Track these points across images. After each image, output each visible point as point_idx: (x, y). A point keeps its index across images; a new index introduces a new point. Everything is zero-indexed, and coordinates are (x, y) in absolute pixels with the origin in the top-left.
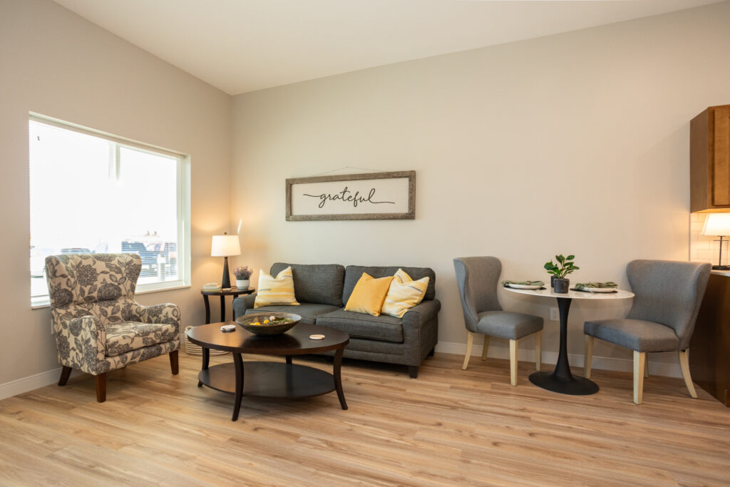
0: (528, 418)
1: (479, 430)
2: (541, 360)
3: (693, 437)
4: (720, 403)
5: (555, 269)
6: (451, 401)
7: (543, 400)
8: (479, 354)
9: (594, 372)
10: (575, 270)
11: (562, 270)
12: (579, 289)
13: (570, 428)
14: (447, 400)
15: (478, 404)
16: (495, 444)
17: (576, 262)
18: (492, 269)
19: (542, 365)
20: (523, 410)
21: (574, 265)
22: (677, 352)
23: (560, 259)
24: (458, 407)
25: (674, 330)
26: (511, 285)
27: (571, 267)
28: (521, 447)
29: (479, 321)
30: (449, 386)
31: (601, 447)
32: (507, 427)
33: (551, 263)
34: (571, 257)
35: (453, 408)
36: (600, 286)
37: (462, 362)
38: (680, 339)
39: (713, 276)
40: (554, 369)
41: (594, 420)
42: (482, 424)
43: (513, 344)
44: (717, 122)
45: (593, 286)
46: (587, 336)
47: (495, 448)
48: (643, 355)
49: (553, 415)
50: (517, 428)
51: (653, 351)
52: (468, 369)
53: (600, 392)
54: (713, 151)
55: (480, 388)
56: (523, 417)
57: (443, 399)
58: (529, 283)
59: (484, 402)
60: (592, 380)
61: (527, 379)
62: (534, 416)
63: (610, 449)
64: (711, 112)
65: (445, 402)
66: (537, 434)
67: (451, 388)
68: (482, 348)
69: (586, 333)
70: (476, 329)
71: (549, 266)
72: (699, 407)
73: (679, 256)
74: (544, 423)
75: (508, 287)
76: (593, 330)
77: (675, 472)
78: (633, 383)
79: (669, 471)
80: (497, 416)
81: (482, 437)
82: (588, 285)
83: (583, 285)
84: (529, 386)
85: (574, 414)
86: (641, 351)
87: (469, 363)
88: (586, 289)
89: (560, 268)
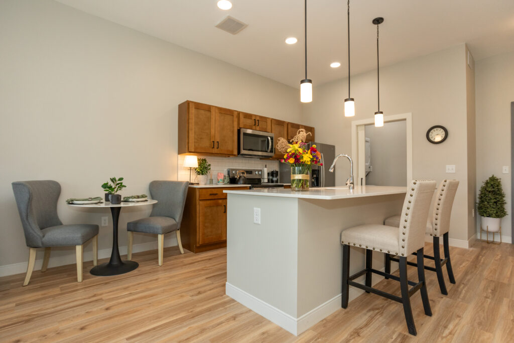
0: (101, 300)
1: (63, 326)
2: (97, 258)
3: (188, 272)
4: (192, 253)
5: (110, 187)
6: (23, 316)
7: (106, 283)
8: (39, 268)
9: (133, 255)
10: (123, 188)
11: (115, 188)
12: (126, 201)
13: (131, 293)
14: (17, 317)
15: (53, 307)
16: (82, 329)
17: (124, 182)
18: (53, 190)
19: (98, 261)
20: (95, 296)
21: (123, 184)
22: (175, 232)
23: (113, 180)
24: (34, 318)
25: (175, 220)
26: (75, 202)
27: (121, 186)
28: (103, 320)
29: (44, 236)
30: (14, 304)
31: (152, 296)
32: (87, 312)
33: (107, 183)
34: (121, 179)
35: (27, 321)
36: (138, 197)
37: (23, 279)
38: (178, 223)
39: (190, 188)
40: (109, 261)
41: (142, 283)
42: (63, 321)
43: (79, 249)
44: (190, 109)
45: (135, 197)
46: (129, 232)
47: (84, 332)
48: (163, 235)
49: (117, 290)
50: (95, 309)
51: (168, 232)
52: (30, 283)
53: (139, 266)
54: (189, 123)
55: (50, 295)
56: (96, 301)
57: (11, 319)
58: (92, 199)
59: (58, 304)
60: (133, 260)
61: (89, 274)
62: (104, 297)
63: (156, 295)
64: (188, 103)
65: (16, 320)
66: (111, 307)
67: (17, 305)
68: (42, 262)
69: (128, 230)
70: (40, 245)
71: (105, 186)
72: (185, 257)
73: (173, 178)
74: (113, 298)
75: (72, 204)
76: (133, 227)
77: (187, 291)
78: (158, 255)
79: (185, 292)
80: (75, 308)
81: (68, 330)
82: (132, 197)
83: (129, 198)
84: (92, 278)
85: (131, 284)
86: (162, 234)
87: (32, 278)
88: (130, 200)
89: (113, 187)
